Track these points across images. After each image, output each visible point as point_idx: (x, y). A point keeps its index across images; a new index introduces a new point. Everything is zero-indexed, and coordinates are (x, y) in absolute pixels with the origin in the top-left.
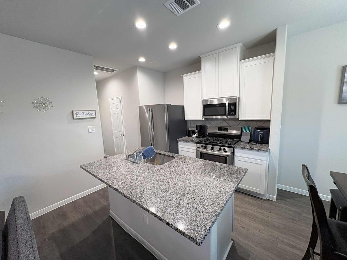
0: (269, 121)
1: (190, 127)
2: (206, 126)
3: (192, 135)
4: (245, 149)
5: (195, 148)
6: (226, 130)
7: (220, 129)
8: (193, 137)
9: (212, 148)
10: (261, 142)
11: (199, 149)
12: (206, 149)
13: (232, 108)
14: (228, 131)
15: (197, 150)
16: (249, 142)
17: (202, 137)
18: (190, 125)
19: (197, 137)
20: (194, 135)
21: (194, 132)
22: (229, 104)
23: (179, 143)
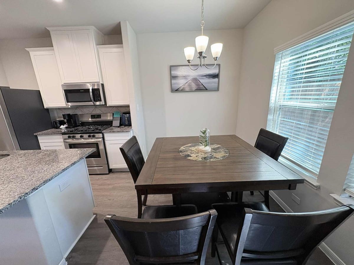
0: (128, 106)
1: (58, 117)
2: (77, 114)
3: (60, 126)
4: (112, 132)
5: (62, 140)
6: (99, 117)
7: (93, 117)
8: (61, 129)
9: (81, 137)
10: (127, 125)
11: (67, 141)
12: (74, 139)
13: (97, 94)
14: (101, 117)
15: (64, 142)
16: (119, 126)
17: (73, 127)
18: (58, 115)
19: (66, 128)
20: (62, 126)
21: (62, 123)
22: (92, 89)
23: (39, 138)
